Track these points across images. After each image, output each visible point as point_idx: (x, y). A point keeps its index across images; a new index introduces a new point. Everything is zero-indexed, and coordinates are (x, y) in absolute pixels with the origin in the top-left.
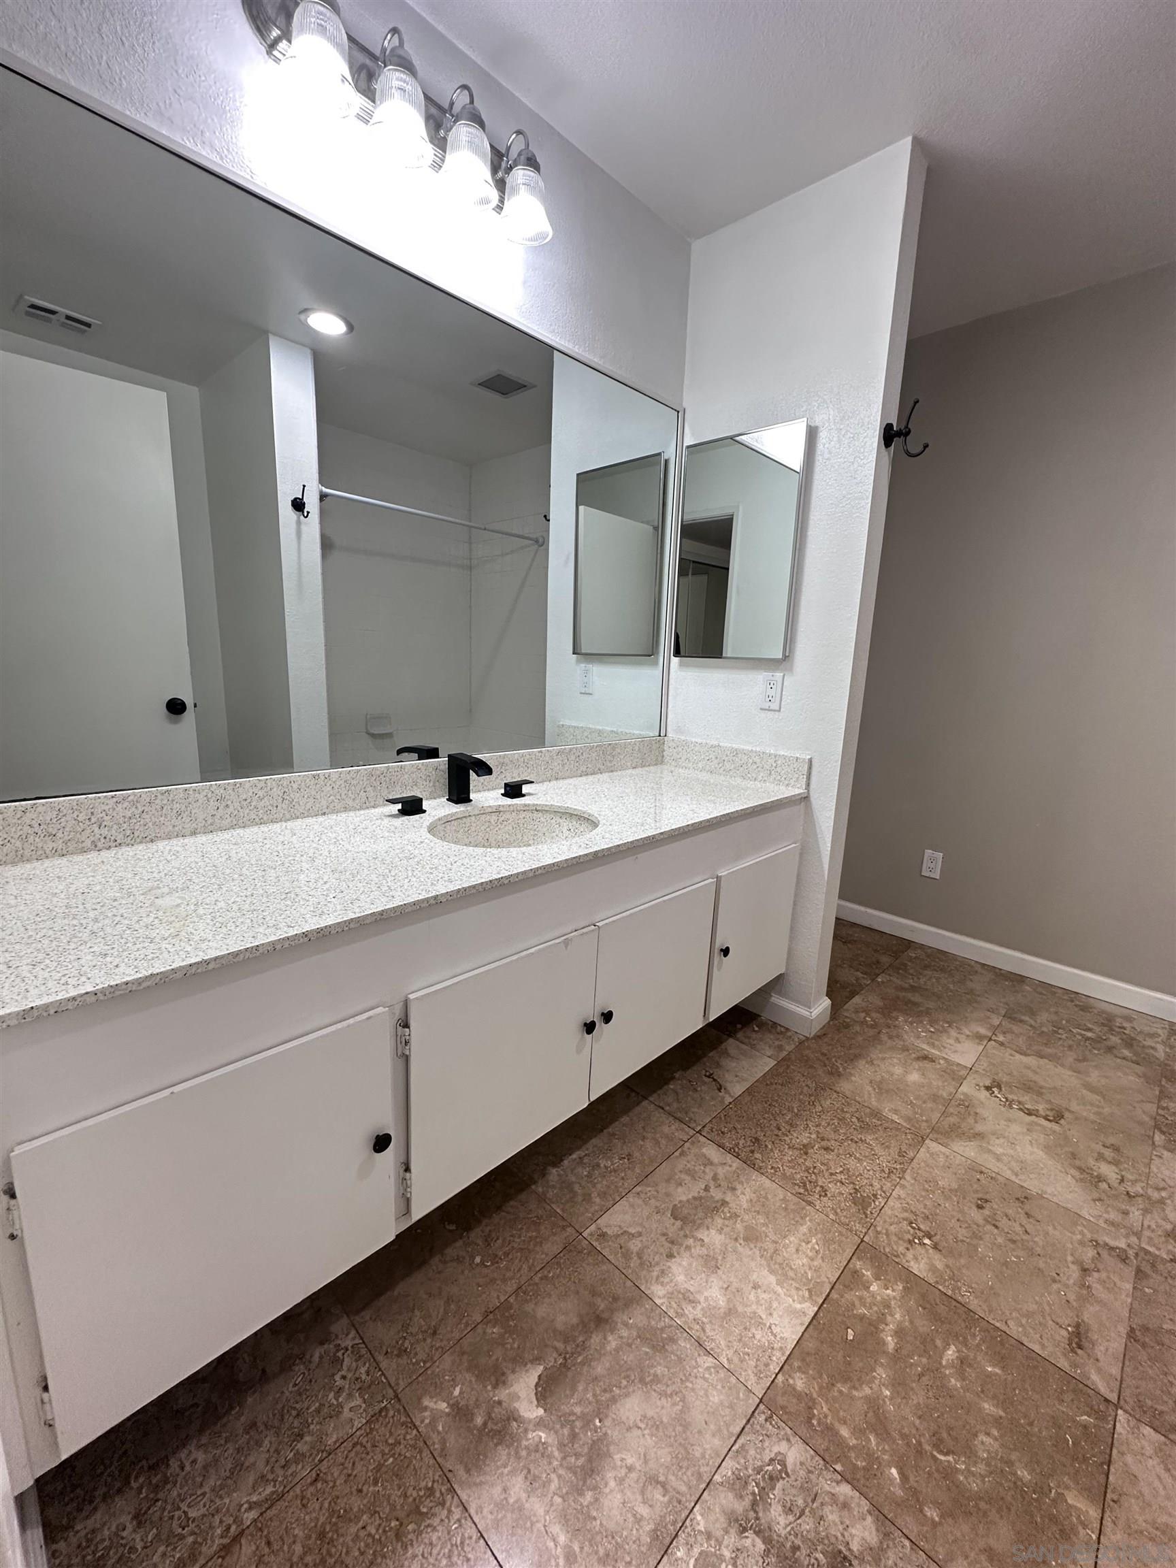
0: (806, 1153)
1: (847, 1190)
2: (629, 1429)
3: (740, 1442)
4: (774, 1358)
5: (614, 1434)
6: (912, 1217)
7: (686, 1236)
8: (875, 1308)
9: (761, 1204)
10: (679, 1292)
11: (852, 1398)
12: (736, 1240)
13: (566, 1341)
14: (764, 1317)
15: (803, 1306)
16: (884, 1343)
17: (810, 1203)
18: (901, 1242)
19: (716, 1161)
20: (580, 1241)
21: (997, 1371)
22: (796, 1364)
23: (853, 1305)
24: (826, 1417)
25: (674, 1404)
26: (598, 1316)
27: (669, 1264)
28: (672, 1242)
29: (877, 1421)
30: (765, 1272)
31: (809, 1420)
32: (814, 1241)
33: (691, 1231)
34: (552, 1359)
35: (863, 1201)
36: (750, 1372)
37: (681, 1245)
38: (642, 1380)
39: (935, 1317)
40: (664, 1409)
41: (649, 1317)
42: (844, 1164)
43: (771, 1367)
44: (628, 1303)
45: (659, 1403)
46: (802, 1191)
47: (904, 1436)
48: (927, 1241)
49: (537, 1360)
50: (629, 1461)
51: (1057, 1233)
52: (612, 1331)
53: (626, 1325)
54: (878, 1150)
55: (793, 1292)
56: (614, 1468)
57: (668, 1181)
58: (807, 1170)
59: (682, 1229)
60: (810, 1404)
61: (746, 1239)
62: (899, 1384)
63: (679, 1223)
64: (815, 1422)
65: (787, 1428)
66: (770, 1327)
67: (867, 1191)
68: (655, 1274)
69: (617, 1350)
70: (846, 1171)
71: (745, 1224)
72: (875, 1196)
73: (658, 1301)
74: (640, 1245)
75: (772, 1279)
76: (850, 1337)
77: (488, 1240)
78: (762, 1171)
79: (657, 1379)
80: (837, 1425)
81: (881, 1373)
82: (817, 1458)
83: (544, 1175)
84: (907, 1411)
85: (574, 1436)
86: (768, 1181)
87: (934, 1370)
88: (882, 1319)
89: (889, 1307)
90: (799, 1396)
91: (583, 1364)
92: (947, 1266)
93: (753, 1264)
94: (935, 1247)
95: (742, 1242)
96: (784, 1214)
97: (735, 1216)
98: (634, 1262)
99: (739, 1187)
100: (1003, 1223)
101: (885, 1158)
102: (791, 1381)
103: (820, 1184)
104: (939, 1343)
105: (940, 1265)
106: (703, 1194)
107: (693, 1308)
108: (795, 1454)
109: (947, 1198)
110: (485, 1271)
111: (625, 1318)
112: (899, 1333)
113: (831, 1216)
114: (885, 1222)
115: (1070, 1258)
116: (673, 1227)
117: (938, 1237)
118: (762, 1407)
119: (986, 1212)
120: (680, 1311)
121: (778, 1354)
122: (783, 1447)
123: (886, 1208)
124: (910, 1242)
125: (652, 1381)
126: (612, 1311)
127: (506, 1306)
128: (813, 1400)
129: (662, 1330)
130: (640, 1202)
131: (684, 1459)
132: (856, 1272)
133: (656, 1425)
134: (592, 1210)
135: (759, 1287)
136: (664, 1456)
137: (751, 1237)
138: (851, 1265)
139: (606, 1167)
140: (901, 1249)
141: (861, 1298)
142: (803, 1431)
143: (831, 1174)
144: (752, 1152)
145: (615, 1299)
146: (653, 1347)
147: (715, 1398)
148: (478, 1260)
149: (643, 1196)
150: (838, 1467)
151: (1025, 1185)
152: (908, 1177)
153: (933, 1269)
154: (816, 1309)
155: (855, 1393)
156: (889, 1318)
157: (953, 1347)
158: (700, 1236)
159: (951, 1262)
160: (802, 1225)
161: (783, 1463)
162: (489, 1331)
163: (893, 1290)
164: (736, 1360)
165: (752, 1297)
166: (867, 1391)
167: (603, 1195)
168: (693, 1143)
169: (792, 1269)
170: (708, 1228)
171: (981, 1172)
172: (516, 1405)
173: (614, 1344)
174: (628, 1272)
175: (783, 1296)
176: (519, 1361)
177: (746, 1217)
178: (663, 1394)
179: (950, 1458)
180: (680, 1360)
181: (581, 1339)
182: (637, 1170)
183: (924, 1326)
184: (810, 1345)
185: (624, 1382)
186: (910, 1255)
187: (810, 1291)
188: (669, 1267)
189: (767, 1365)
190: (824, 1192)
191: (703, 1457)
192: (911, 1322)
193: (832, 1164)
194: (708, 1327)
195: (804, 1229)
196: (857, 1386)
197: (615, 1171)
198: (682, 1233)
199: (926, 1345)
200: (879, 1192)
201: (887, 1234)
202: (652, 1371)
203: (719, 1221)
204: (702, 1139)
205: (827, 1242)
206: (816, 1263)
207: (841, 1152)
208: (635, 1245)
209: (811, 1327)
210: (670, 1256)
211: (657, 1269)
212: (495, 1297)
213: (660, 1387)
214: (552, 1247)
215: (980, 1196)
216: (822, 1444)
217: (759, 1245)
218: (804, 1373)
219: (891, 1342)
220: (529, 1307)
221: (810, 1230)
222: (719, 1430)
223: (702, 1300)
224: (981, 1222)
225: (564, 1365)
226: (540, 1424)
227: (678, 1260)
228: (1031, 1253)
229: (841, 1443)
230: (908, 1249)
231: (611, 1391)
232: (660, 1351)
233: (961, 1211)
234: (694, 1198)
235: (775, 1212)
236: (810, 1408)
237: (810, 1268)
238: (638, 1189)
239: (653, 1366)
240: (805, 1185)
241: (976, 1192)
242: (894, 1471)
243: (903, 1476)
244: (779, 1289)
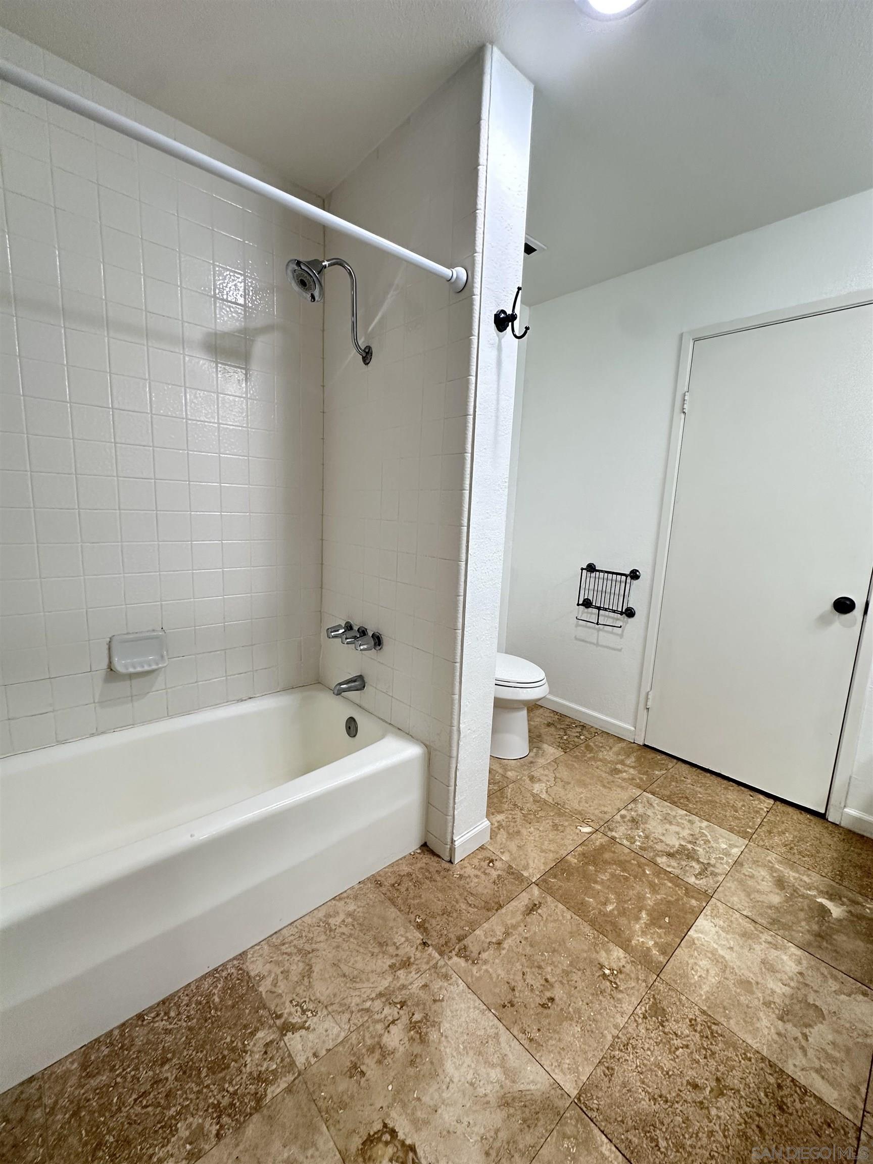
0: (718, 1080)
1: (671, 1026)
2: (771, 891)
6: (614, 993)
7: (798, 988)
8: (651, 931)
9: (749, 1018)
10: (781, 948)
12: (757, 983)
14: (721, 932)
16: (647, 914)
17: (704, 1012)
18: (628, 972)
21: (587, 899)
22: (697, 909)
23: (665, 934)
26: (823, 937)
27: (799, 967)
28: (806, 984)
29: (654, 888)
30: (727, 957)
31: (687, 889)
32: (696, 977)
33: (796, 992)
34: (831, 919)
35: (656, 1012)
37: (798, 981)
38: (776, 907)
39: (614, 925)
40: (759, 898)
41: (792, 935)
42: (674, 1060)
46: (714, 1027)
48: (607, 972)
49: (840, 920)
51: (499, 972)
53: (803, 932)
54: (634, 1078)
55: (705, 943)
58: (713, 1053)
59: (805, 994)
61: (749, 983)
62: (641, 898)
63: (810, 1001)
65: (697, 887)
66: (716, 926)
67: (652, 1022)
68: (804, 961)
69: (799, 921)
70: (673, 1050)
71: (755, 996)
72: (645, 1017)
73: (791, 944)
74: (829, 982)
75: (721, 952)
76: (667, 919)
78: (759, 1055)
80: (673, 887)
81: (650, 903)
82: (681, 878)
84: (638, 888)
85: (795, 891)
86: (749, 1042)
87: (620, 901)
88: (647, 926)
89: (643, 932)
90: (693, 897)
91: (813, 916)
92: (597, 953)
93: (738, 963)
94: (602, 967)
95: (753, 981)
96: (725, 1003)
97: (767, 1005)
98: (824, 971)
100: (537, 983)
101: (627, 1071)
102: (698, 903)
103: (698, 1035)
104: (616, 912)
105: (603, 954)
106: (805, 1029)
107: (767, 939)
108: (692, 880)
109: (578, 1011)
111: (806, 936)
112: (638, 919)
113: (684, 998)
114: (638, 990)
115: (504, 952)
116: (814, 999)
117: (597, 974)
118: (711, 895)
119: (548, 994)
120: (775, 938)
121: (708, 914)
122: (697, 882)
123: (636, 1003)
124: (620, 972)
129: (779, 929)
132: (663, 954)
135: (729, 948)
137: (746, 985)
138: (667, 958)
140: (628, 967)
141: (660, 937)
142: (689, 886)
143: (687, 1046)
145: (820, 947)
146: (780, 921)
147: (735, 899)
150: (672, 875)
151: (496, 1021)
152: (609, 1038)
153: (608, 951)
154: (689, 933)
156: (643, 926)
157: (608, 910)
158: (787, 988)
159: (594, 955)
160: (708, 992)
161: (696, 877)
163: (638, 940)
165: (732, 942)
166: (659, 897)
169: (709, 958)
170: (784, 994)
171: (531, 1040)
172: (832, 903)
173: (803, 923)
174: (824, 963)
175: (712, 942)
176: (849, 920)
177: (756, 1002)
180: (761, 914)
181: (824, 927)
183: (623, 921)
184: (690, 917)
185: (785, 907)
186: (623, 962)
187: (694, 943)
188: (797, 965)
189: (713, 909)
190: (693, 1024)
192: (630, 923)
193: (688, 1063)
195: (706, 988)
199: (623, 912)
200: (640, 1021)
201: (638, 979)
203: (778, 1001)
205: (685, 976)
206: (693, 961)
207: (679, 1080)
208: (833, 983)
209: (691, 925)
210: (801, 973)
215: (546, 1011)
217: (738, 977)
219: (644, 915)
221: (701, 987)
224: (557, 985)
226: (815, 896)
228: (529, 957)
230: (624, 966)
233: (570, 996)
234: (810, 1025)
235: (733, 1005)
237: (696, 958)
240: (712, 1033)
241: (548, 1016)
242: (648, 872)
243: (644, 871)
244: (716, 946)
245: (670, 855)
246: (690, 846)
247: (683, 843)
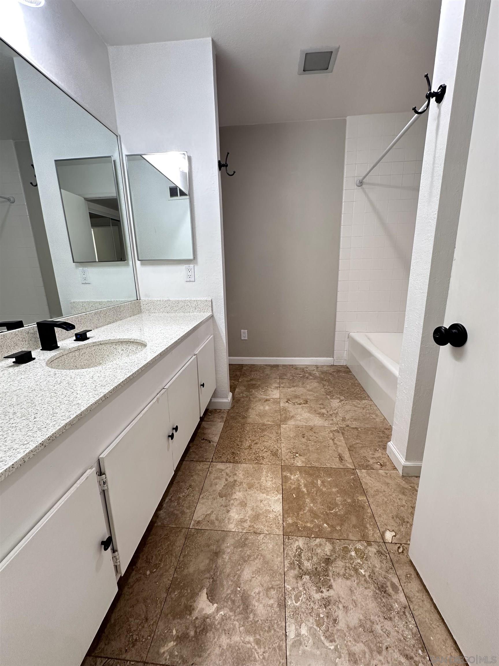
0: (251, 448)
1: (269, 453)
2: (251, 581)
3: (285, 553)
4: (279, 519)
5: (246, 587)
6: (290, 450)
7: (229, 501)
8: (296, 483)
9: (247, 474)
10: (239, 521)
11: (305, 514)
12: (246, 490)
13: (209, 572)
14: (269, 509)
15: (278, 497)
16: (304, 492)
17: (261, 464)
18: (291, 460)
19: (224, 468)
20: (191, 531)
21: (331, 479)
22: (286, 516)
23: (290, 487)
24: (302, 525)
25: (260, 559)
26: (215, 553)
27: (229, 515)
28: (226, 506)
29: (314, 515)
30: (261, 495)
32: (269, 475)
33: (230, 498)
34: (207, 583)
35: (275, 453)
36: (275, 529)
37: (230, 505)
38: (245, 561)
39: (311, 475)
40: (256, 564)
41: (234, 538)
42: (264, 445)
43: (280, 522)
44: (223, 540)
45: (255, 563)
46: (257, 461)
47: (322, 513)
48: (297, 455)
49: (202, 588)
50: (257, 591)
51: (323, 434)
52: (224, 553)
53: (228, 547)
54: (271, 435)
55: (273, 495)
56: (254, 598)
57: (211, 486)
58: (254, 454)
59: (226, 499)
60: (296, 525)
61: (249, 488)
62: (313, 500)
63: (224, 498)
64: (300, 529)
65: (295, 537)
66: (273, 511)
67: (275, 450)
68: (227, 522)
69: (230, 559)
70: (265, 447)
71: (246, 483)
72: (277, 450)
73: (233, 530)
74: (215, 516)
75: (265, 495)
76: (295, 497)
77: (148, 562)
78: (241, 462)
79: (249, 556)
80: (306, 524)
81: (308, 500)
82: (307, 538)
83: (158, 517)
84: (319, 506)
85: (233, 602)
86: (245, 465)
87: (318, 490)
88: (299, 485)
89: (299, 480)
90: (292, 525)
91: (220, 574)
92: (306, 459)
93: (256, 495)
94: (300, 455)
95: (248, 490)
96: (256, 472)
97: (241, 483)
98: (217, 523)
99: (237, 472)
100: (311, 438)
101: (273, 436)
102: (288, 522)
103: (261, 456)
104: (315, 481)
105: (304, 460)
106: (226, 482)
107: (246, 523)
108: (300, 542)
109: (295, 439)
110: (155, 574)
111: (226, 545)
112: (305, 486)
113: (270, 464)
114: (284, 456)
115: (329, 439)
116: (222, 501)
117: (299, 452)
118: (285, 537)
119: (306, 438)
120: (243, 527)
121: (280, 517)
122: (297, 544)
123: (282, 452)
124: (293, 458)
125: (248, 558)
126: (219, 546)
127: (174, 581)
128: (296, 523)
129: (241, 538)
130: (205, 500)
131: (273, 573)
132: (285, 476)
133: (258, 572)
134: (188, 516)
135: (262, 500)
136: (267, 578)
137: (251, 486)
138: (283, 475)
139: (184, 496)
140: (293, 461)
141: (291, 483)
142: (299, 534)
143: (262, 451)
144: (234, 458)
145: (218, 541)
146: (241, 547)
147: (271, 546)
148: (148, 573)
149: (205, 497)
150: (313, 536)
151: (310, 425)
152: (283, 439)
153: (303, 462)
154: (282, 495)
155: (305, 511)
156: (301, 483)
157: (319, 480)
158: (234, 498)
159: (306, 457)
160: (263, 472)
161: (300, 548)
162: (173, 596)
163: (297, 475)
164: (269, 529)
165: (262, 505)
166: (307, 508)
167: (189, 508)
168: (212, 467)
169: (268, 488)
170: (235, 493)
171: (299, 427)
172: (204, 612)
173: (227, 558)
174: (217, 528)
175: (270, 498)
176: (194, 595)
177: (245, 481)
178: (255, 559)
179: (334, 510)
180: (253, 543)
181: (214, 566)
182: (197, 489)
183: (310, 479)
184: (286, 507)
185: (239, 567)
186: (295, 462)
187: (277, 491)
188: (230, 516)
189: (279, 523)
190: (263, 457)
191: (278, 567)
192: (306, 481)
193: (260, 447)
194: (255, 526)
195: (264, 473)
196: (304, 509)
197: (188, 495)
198: (227, 501)
199: (313, 484)
200: (278, 448)
201: (287, 460)
202: (246, 555)
203: (237, 488)
204: (215, 463)
205: (273, 473)
206: (273, 481)
207: (261, 442)
208: (213, 517)
209: (283, 501)
210: (228, 511)
211: (226, 519)
212: (166, 581)
213: (252, 558)
214: (180, 541)
215: (302, 434)
216: (305, 533)
217: (254, 487)
218: (289, 517)
219: (304, 490)
220: (186, 572)
221: (266, 472)
222: (278, 555)
223: (247, 518)
224: (306, 441)
225: (213, 581)
226: (218, 610)
227: (232, 511)
228: (321, 442)
229: (309, 529)
230: (294, 460)
231: (236, 574)
232: (244, 546)
233: (300, 441)
234: (224, 486)
235: (253, 474)
236: (297, 526)
237: (273, 484)
238: (201, 496)
239: (245, 553)
240: (256, 458)
241: (301, 433)
242: (325, 525)
243: (328, 524)
244: (268, 497)
245: (328, 561)
246: (326, 594)
247: (331, 593)
